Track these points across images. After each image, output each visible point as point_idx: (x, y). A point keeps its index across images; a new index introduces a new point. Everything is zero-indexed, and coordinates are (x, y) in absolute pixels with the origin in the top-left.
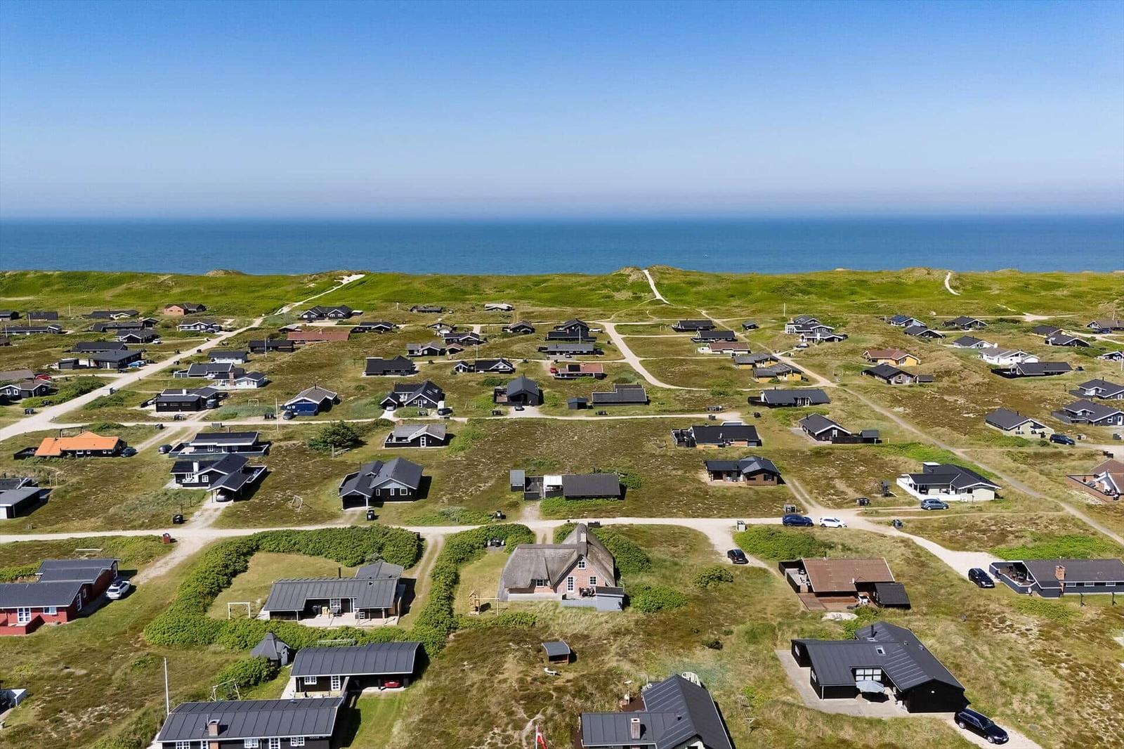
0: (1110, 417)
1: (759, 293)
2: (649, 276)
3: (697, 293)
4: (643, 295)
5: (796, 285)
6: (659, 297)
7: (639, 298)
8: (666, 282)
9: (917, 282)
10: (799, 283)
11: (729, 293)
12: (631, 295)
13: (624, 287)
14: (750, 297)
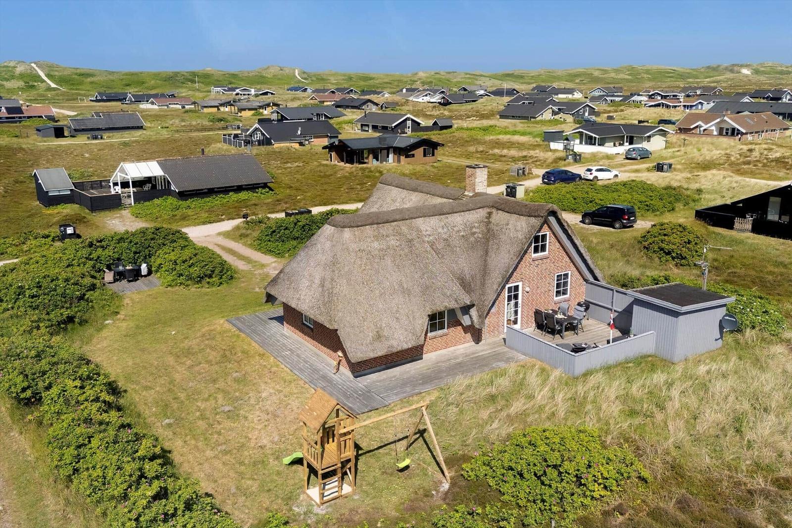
0: (581, 109)
1: (153, 82)
2: (37, 68)
3: (92, 83)
4: (36, 84)
5: (184, 75)
6: (53, 85)
7: (33, 87)
8: (57, 73)
9: (274, 76)
10: (185, 74)
11: (124, 83)
12: (23, 84)
13: (13, 77)
14: (146, 85)
